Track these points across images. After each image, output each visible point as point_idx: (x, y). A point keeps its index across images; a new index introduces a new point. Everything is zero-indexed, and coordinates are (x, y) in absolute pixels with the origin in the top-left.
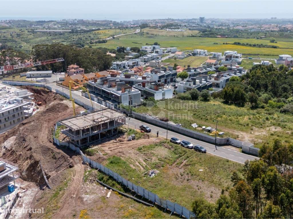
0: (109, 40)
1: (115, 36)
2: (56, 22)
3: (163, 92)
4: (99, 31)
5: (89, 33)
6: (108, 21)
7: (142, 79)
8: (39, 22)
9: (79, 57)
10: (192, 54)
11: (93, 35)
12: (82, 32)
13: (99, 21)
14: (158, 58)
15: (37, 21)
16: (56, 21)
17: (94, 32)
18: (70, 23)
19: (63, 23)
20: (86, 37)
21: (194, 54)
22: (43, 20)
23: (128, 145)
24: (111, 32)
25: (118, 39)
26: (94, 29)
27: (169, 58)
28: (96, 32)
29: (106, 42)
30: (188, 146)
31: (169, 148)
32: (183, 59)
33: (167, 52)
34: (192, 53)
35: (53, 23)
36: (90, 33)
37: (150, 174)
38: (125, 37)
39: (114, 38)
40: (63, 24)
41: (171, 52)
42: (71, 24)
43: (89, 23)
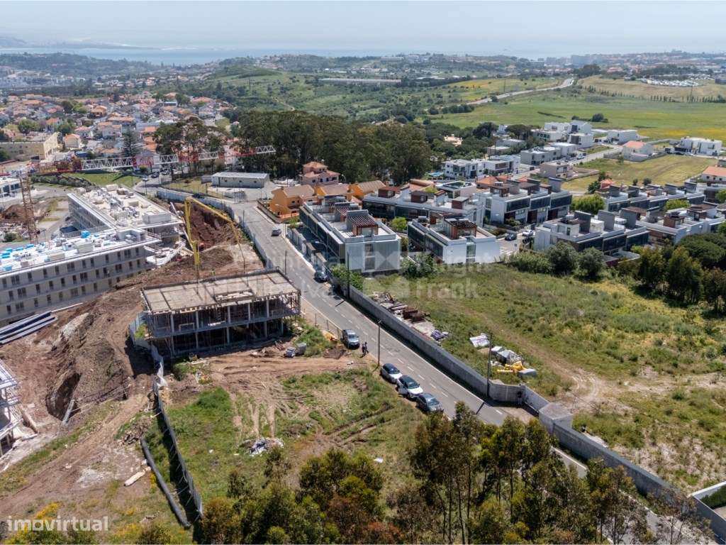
0: (482, 105)
1: (498, 97)
2: (379, 61)
3: (469, 243)
4: (469, 84)
5: (441, 87)
6: (507, 57)
7: (453, 207)
8: (344, 59)
9: (337, 145)
10: (676, 149)
11: (449, 92)
12: (426, 86)
13: (481, 58)
14: (573, 156)
15: (338, 58)
16: (379, 58)
17: (452, 85)
18: (412, 62)
19: (394, 63)
20: (431, 97)
21: (680, 151)
22: (353, 56)
23: (274, 367)
24: (495, 85)
25: (506, 103)
26: (456, 77)
27: (605, 156)
28: (459, 85)
29: (470, 109)
30: (408, 393)
31: (361, 391)
32: (643, 160)
33: (606, 142)
34: (677, 146)
35: (373, 62)
36: (444, 88)
37: (254, 447)
38: (527, 98)
39: (495, 100)
40: (393, 66)
41: (617, 140)
42: (411, 66)
43: (455, 62)
